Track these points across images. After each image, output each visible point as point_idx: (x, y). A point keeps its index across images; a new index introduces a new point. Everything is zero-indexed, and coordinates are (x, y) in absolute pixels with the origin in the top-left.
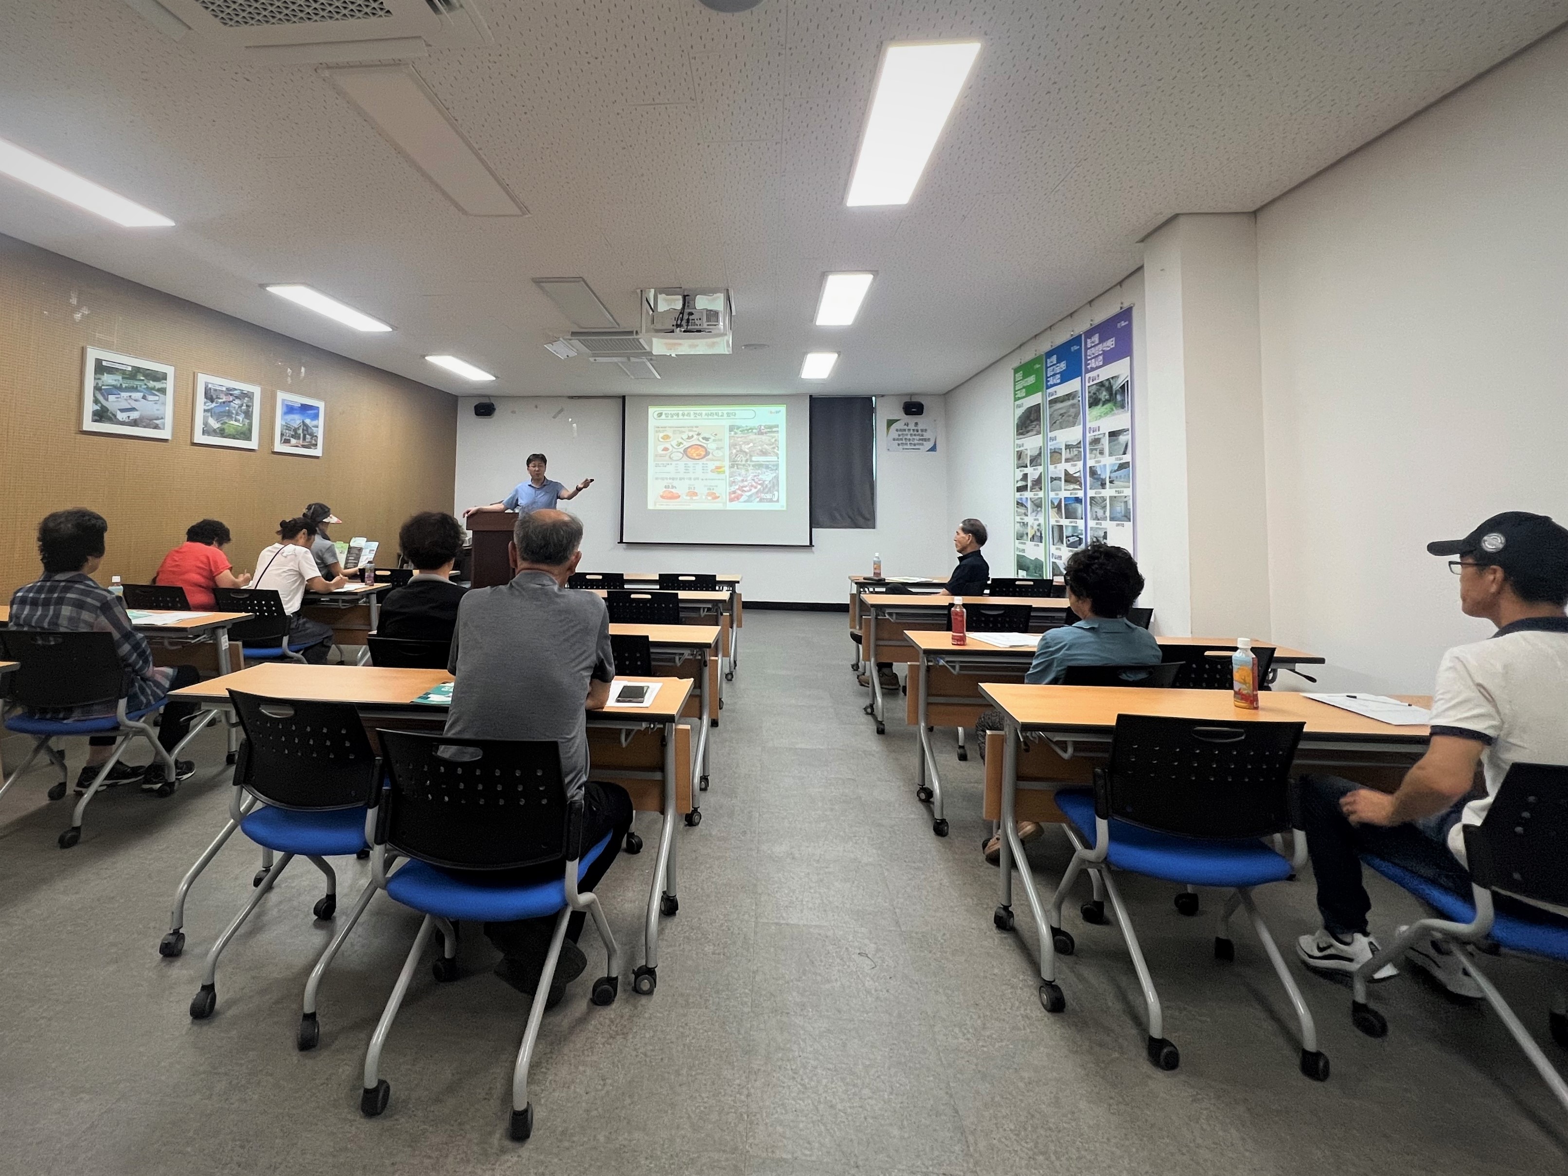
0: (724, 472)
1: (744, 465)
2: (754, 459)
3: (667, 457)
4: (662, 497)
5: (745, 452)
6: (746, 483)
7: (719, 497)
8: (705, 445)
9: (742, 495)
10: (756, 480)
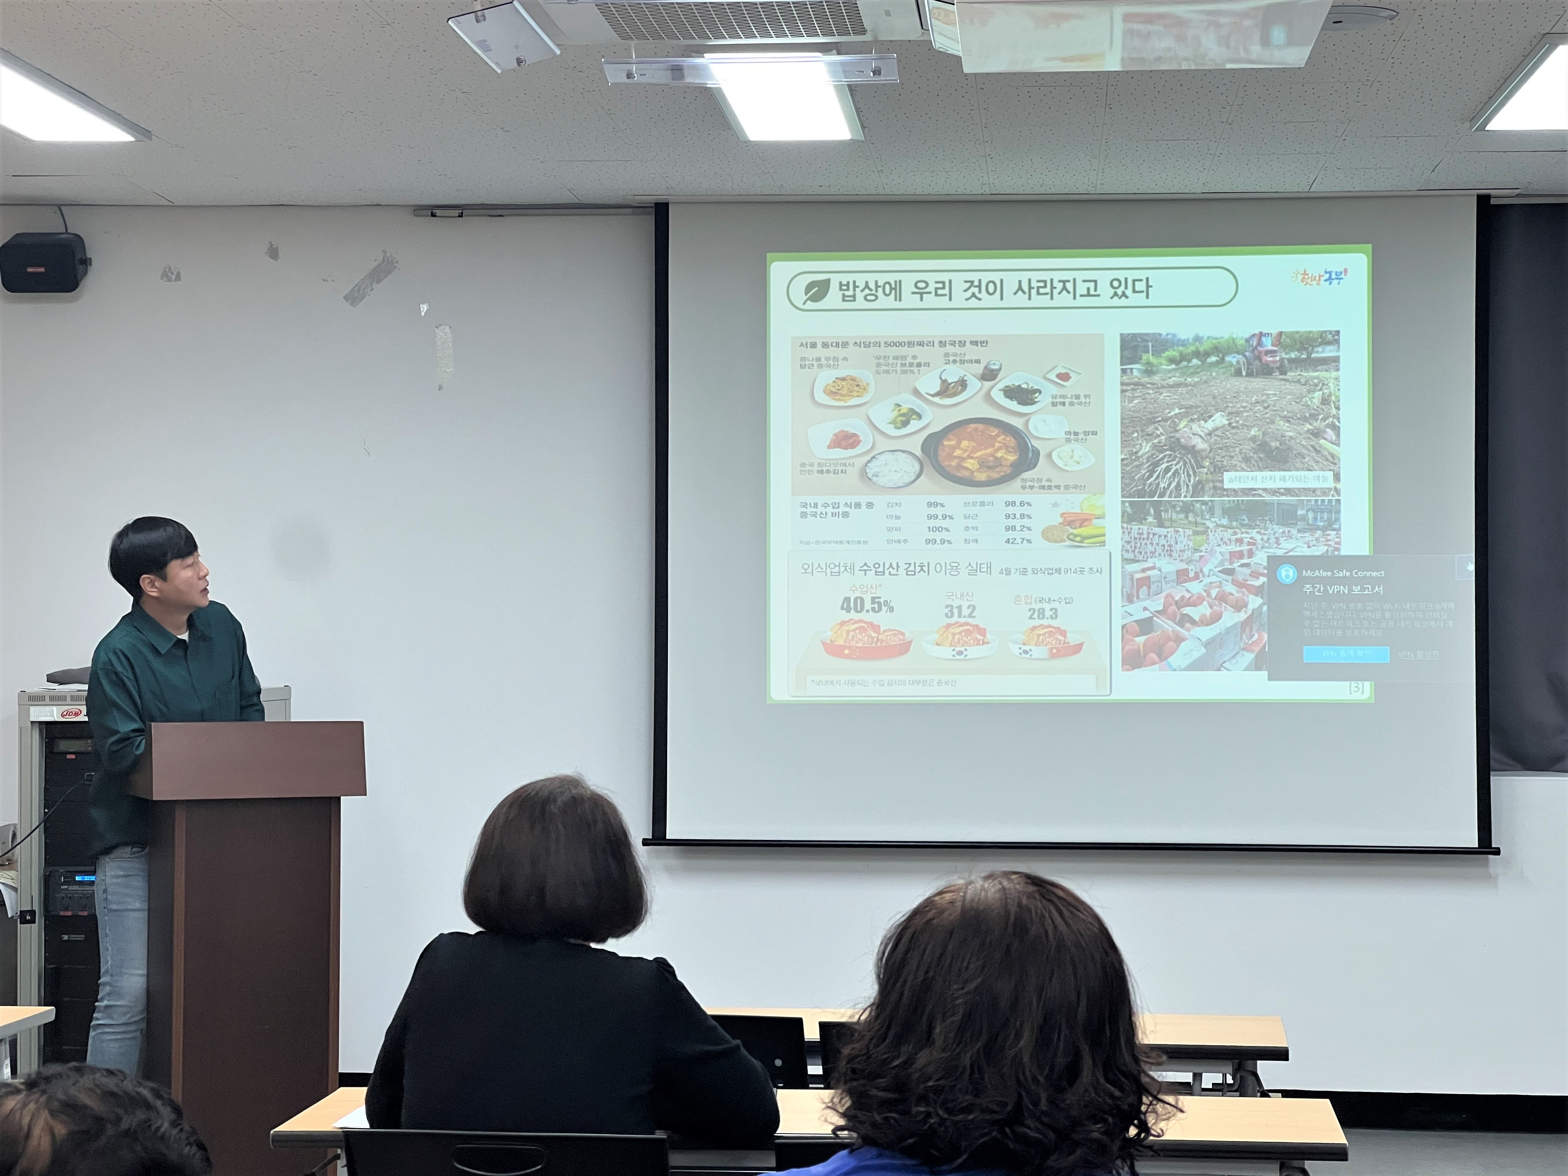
0: (1099, 540)
1: (1187, 509)
2: (1232, 480)
3: (853, 473)
4: (832, 649)
5: (1191, 450)
6: (1195, 587)
7: (1078, 648)
8: (1017, 423)
9: (1180, 640)
10: (1242, 573)
